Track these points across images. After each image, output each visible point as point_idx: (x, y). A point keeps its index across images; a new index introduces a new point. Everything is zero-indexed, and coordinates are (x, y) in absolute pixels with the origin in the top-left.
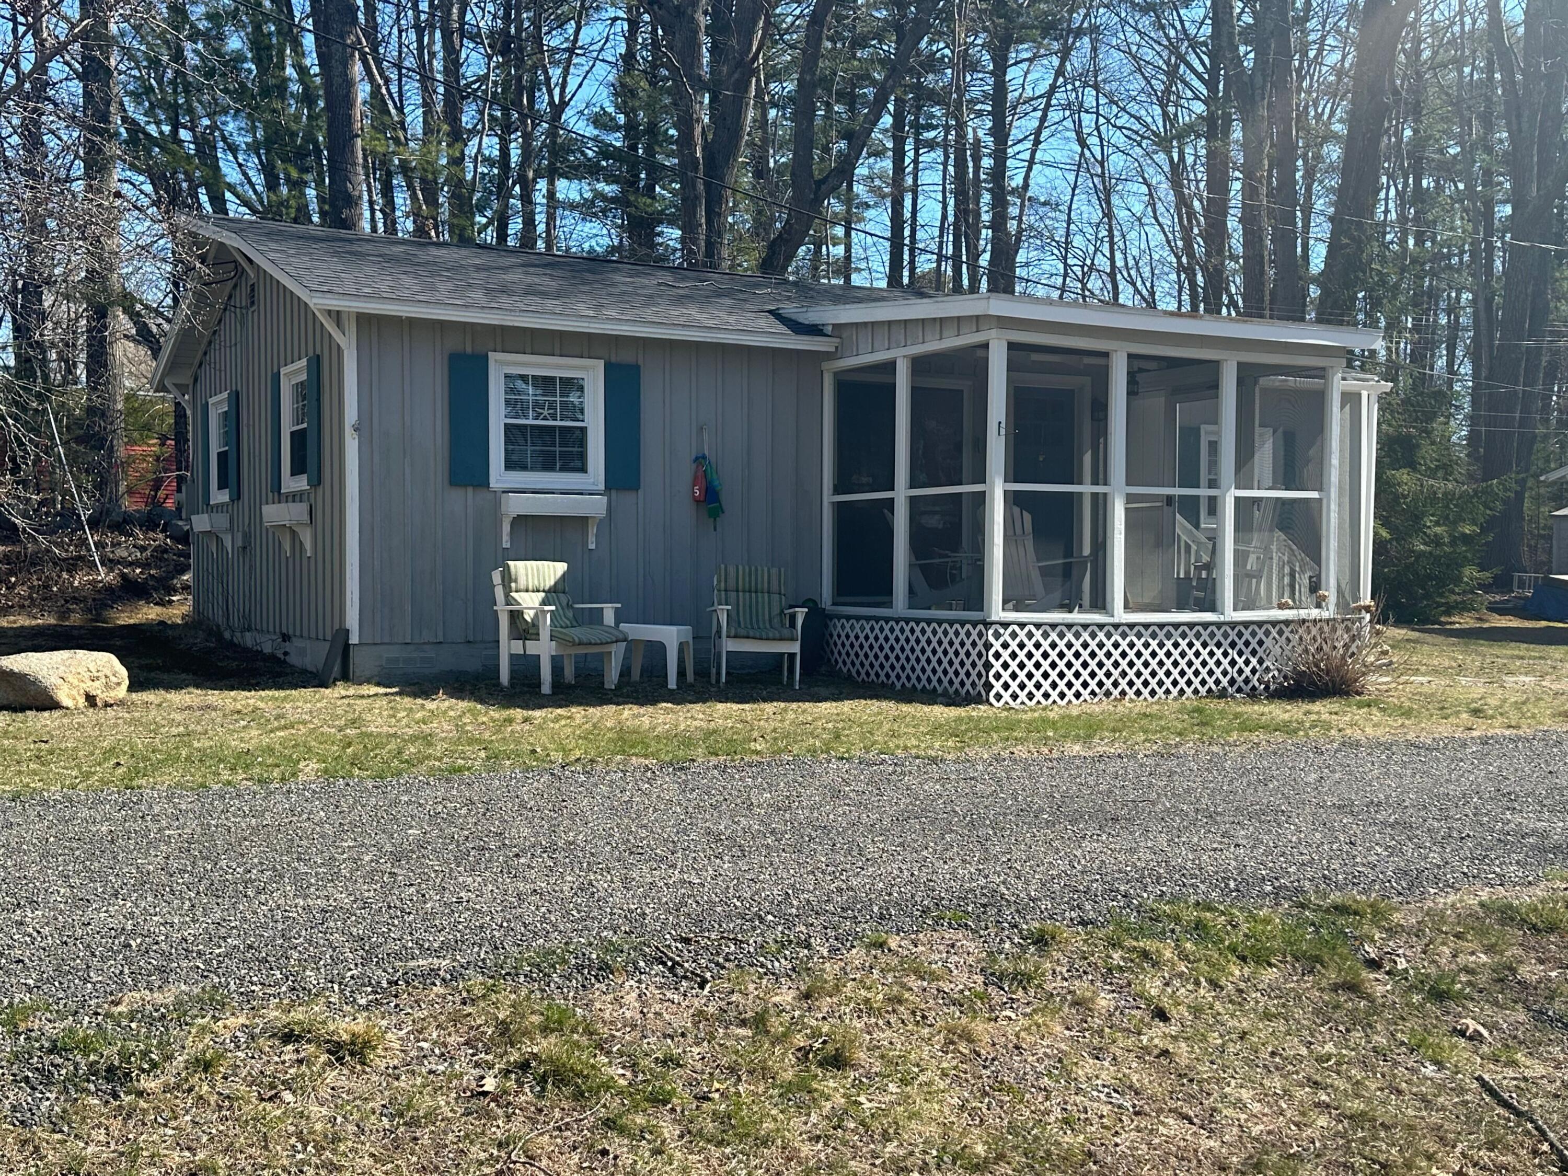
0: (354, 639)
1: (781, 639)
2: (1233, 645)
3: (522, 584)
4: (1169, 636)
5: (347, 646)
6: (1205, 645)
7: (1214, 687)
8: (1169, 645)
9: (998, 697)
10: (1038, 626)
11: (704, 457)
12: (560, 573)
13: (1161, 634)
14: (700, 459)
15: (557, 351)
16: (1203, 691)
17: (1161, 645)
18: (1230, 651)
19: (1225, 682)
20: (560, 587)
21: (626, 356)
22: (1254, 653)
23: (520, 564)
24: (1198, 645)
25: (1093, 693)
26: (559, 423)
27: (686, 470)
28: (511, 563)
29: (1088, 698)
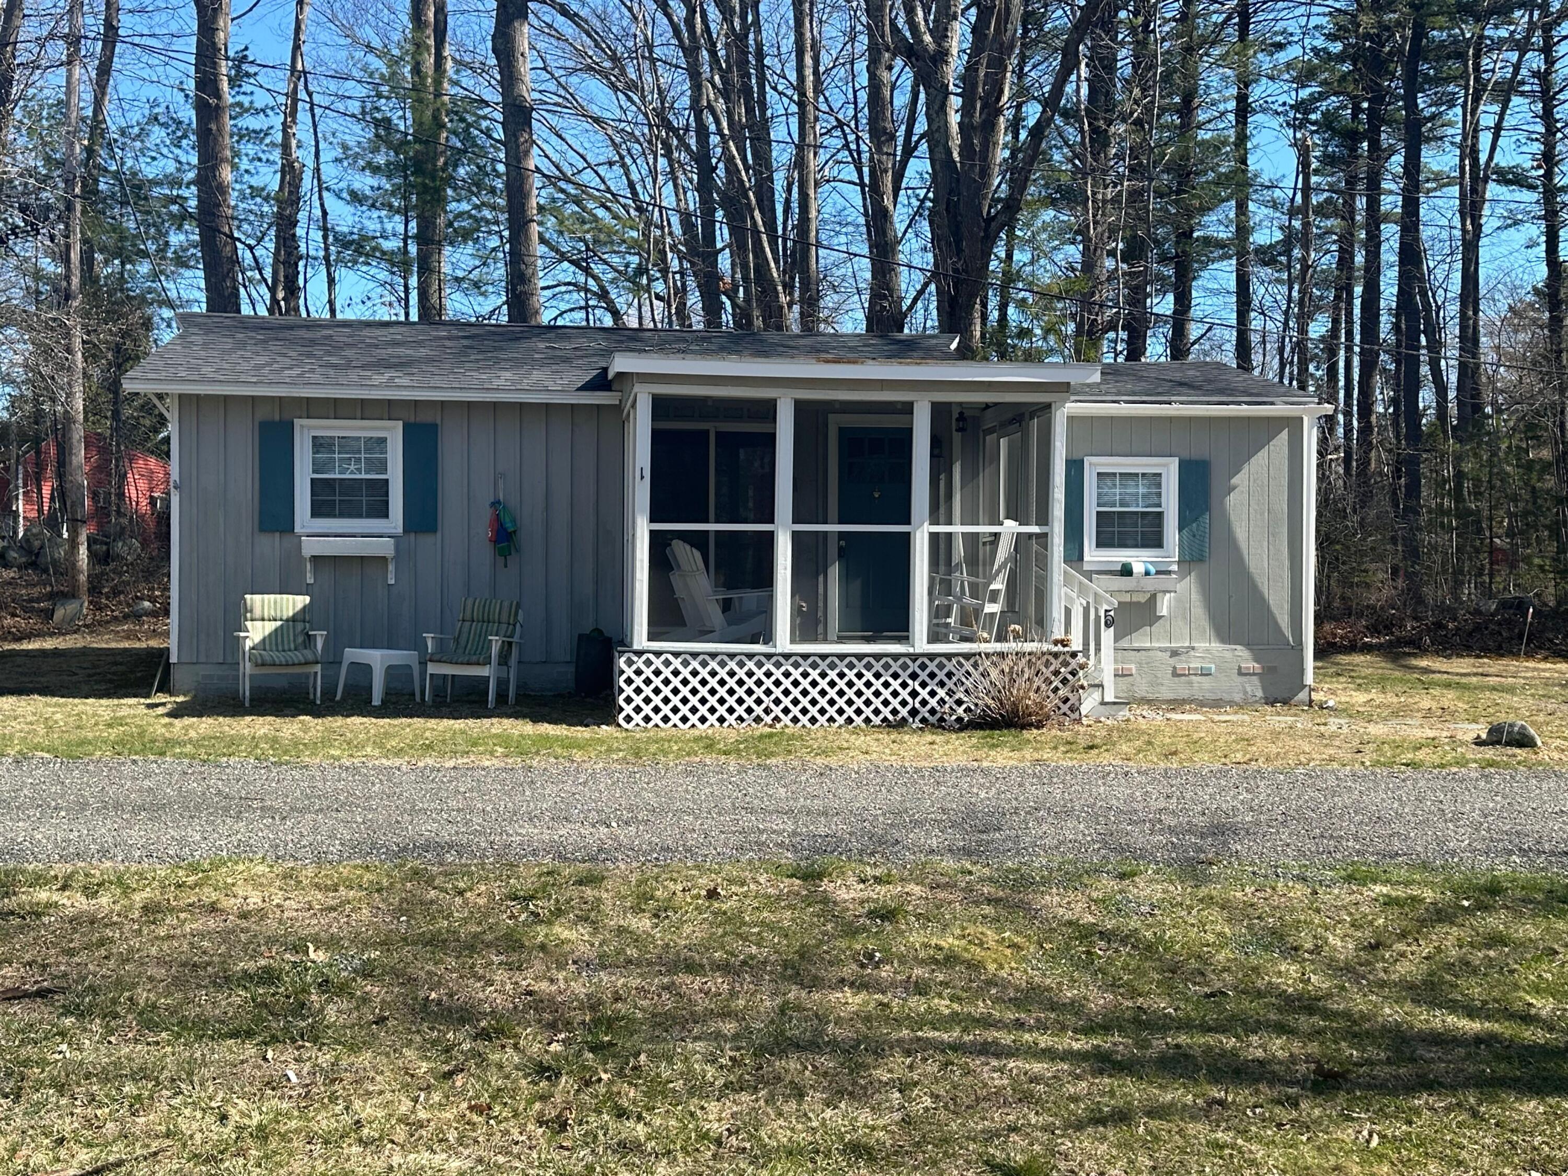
0: (173, 659)
1: (468, 664)
2: (914, 676)
3: (257, 613)
4: (832, 666)
5: (168, 664)
6: (877, 676)
7: (890, 717)
8: (833, 675)
9: (628, 719)
10: (676, 654)
11: (499, 502)
12: (299, 606)
13: (823, 665)
14: (495, 504)
15: (359, 415)
16: (877, 720)
17: (823, 675)
18: (910, 682)
19: (904, 712)
20: (300, 617)
21: (425, 417)
22: (942, 684)
23: (257, 598)
24: (868, 676)
25: (741, 719)
26: (363, 476)
27: (487, 514)
28: (248, 597)
29: (734, 723)
